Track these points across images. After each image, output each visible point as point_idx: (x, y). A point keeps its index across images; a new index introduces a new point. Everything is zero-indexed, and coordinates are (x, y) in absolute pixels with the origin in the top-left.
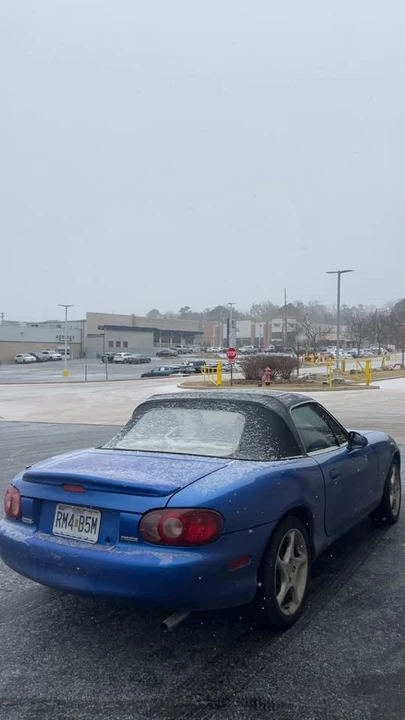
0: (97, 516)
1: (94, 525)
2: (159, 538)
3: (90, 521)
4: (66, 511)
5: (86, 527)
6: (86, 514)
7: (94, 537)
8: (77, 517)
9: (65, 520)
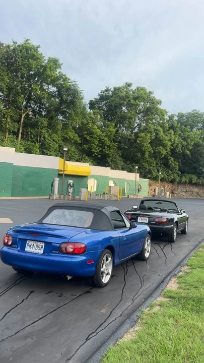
0: (43, 245)
1: (42, 247)
2: (65, 252)
3: (40, 246)
4: (31, 243)
5: (39, 248)
6: (38, 244)
7: (41, 252)
8: (35, 245)
9: (30, 246)
